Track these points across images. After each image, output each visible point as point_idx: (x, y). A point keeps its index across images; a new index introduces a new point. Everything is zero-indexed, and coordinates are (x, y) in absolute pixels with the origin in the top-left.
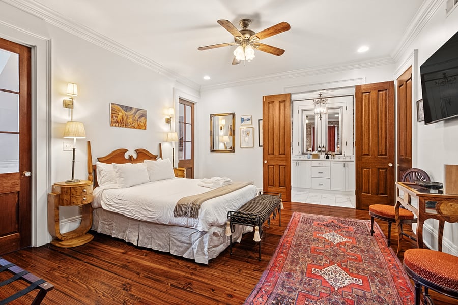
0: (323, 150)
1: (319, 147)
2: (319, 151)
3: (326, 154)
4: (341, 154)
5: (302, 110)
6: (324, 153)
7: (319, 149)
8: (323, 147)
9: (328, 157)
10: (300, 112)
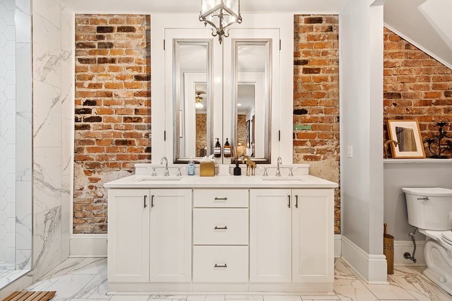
0: (227, 151)
1: (218, 145)
2: (218, 156)
3: (233, 162)
4: (268, 162)
5: (174, 40)
6: (229, 160)
7: (217, 151)
8: (227, 144)
9: (237, 172)
10: (169, 45)
